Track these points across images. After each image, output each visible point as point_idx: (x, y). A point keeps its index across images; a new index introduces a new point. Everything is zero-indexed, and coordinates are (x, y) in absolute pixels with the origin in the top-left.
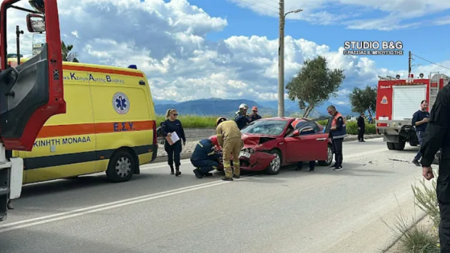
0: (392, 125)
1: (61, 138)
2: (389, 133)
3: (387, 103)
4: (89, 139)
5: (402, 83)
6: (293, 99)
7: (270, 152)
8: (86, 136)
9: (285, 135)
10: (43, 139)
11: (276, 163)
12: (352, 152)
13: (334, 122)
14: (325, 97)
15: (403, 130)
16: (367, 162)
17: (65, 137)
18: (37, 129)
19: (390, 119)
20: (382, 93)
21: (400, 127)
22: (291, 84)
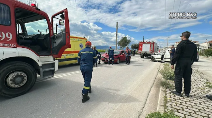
0: (142, 52)
1: (67, 54)
2: (141, 54)
3: (141, 47)
4: (74, 55)
5: (145, 43)
6: (119, 46)
7: (117, 58)
8: (73, 54)
9: (121, 54)
10: (64, 54)
11: (118, 61)
12: (133, 58)
13: (127, 52)
14: (126, 46)
15: (144, 54)
16: (138, 61)
17: (68, 54)
18: (63, 52)
19: (142, 51)
20: (140, 45)
21: (144, 53)
22: (119, 43)
